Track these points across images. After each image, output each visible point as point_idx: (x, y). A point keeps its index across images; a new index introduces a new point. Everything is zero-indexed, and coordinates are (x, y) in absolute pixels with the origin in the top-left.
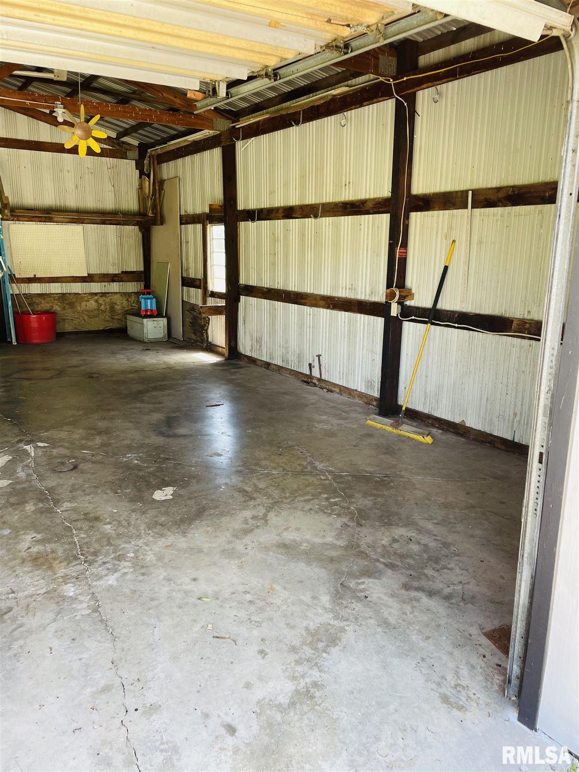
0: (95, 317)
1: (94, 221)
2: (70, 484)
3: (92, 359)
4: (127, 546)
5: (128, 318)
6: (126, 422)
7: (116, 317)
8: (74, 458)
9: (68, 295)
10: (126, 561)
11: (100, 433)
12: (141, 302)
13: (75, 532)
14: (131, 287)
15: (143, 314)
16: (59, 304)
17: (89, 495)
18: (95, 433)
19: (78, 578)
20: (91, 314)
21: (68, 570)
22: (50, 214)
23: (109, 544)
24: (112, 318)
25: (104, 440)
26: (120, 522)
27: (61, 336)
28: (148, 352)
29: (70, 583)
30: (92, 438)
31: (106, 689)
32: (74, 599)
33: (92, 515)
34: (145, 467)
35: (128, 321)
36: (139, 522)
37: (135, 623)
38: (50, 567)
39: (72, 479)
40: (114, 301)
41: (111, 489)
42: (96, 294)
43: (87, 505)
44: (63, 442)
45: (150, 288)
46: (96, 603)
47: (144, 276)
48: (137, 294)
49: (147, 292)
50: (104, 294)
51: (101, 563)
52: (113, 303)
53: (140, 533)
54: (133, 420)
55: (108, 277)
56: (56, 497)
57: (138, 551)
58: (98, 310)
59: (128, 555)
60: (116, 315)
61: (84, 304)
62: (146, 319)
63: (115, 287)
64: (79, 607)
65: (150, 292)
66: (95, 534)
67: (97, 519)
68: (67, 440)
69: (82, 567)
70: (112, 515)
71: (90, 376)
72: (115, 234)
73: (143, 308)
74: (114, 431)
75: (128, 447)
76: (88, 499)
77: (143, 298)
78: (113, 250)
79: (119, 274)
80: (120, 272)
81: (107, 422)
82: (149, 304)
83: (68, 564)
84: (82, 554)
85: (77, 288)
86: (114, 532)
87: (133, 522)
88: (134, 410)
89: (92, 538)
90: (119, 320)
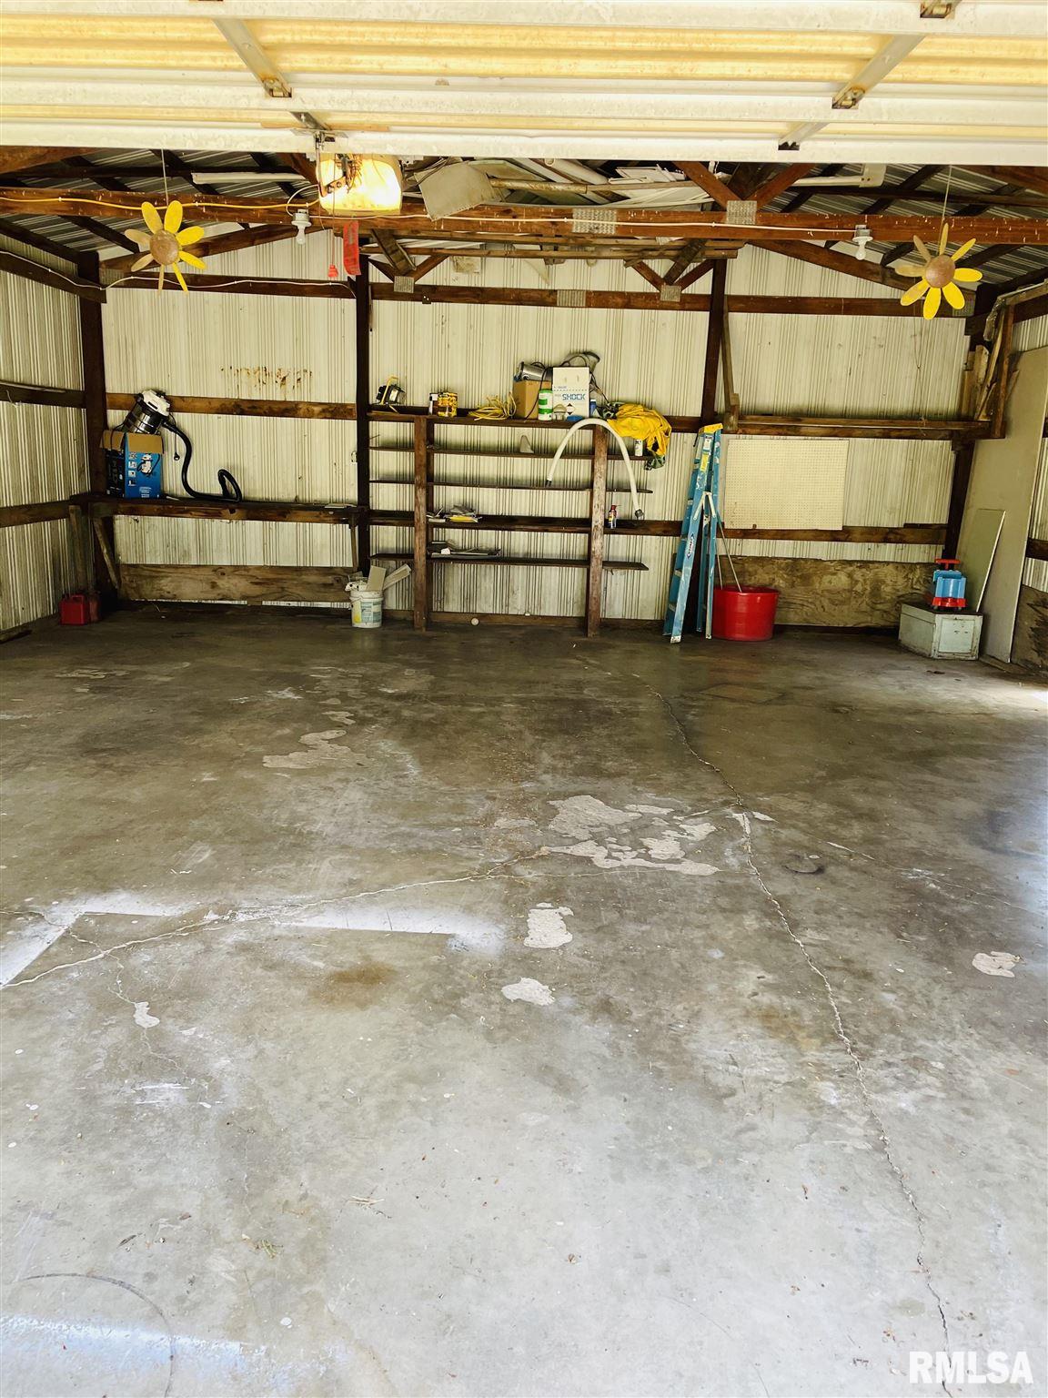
0: (842, 603)
1: (869, 432)
2: (815, 898)
3: (835, 678)
4: (929, 1044)
5: (904, 610)
6: (907, 806)
7: (879, 606)
8: (818, 852)
9: (802, 562)
10: (930, 1075)
11: (860, 816)
12: (935, 583)
13: (830, 989)
14: (919, 553)
15: (937, 604)
16: (785, 576)
17: (848, 926)
18: (851, 815)
19: (842, 1076)
20: (839, 599)
21: (823, 1055)
22: (800, 421)
23: (894, 1030)
24: (872, 608)
25: (869, 832)
26: (911, 996)
27: (780, 631)
28: (939, 677)
29: (830, 1080)
30: (846, 823)
31: (909, 1307)
32: (839, 1113)
33: (857, 967)
34: (953, 901)
35: (902, 617)
36: (948, 1005)
37: (958, 1202)
38: (792, 1039)
39: (817, 891)
40: (881, 576)
41: (888, 926)
42: (850, 563)
43: (847, 945)
44: (796, 820)
45: (954, 558)
46: (879, 1136)
47: (947, 536)
48: (929, 567)
49: (950, 564)
50: (864, 564)
51: (881, 1062)
52: (877, 581)
53: (953, 1028)
54: (920, 803)
55: (876, 534)
56: (793, 915)
57: (951, 1061)
58: (850, 591)
59: (933, 1063)
60: (880, 603)
61: (827, 578)
62: (941, 616)
63: (888, 552)
64: (850, 1130)
65: (953, 564)
66: (868, 1003)
67: (867, 975)
68: (804, 817)
69: (848, 1059)
70: (894, 976)
71: (834, 708)
72: (904, 455)
73: (938, 593)
74: (886, 819)
75: (915, 854)
76: (849, 935)
77: (940, 575)
78: (895, 485)
79: (897, 528)
80: (901, 525)
81: (870, 799)
82: (951, 587)
83: (823, 1044)
84: (845, 1034)
85: (820, 550)
86: (902, 1011)
87: (937, 1002)
88: (921, 786)
89: (861, 1008)
90: (885, 612)
